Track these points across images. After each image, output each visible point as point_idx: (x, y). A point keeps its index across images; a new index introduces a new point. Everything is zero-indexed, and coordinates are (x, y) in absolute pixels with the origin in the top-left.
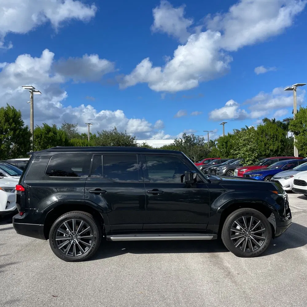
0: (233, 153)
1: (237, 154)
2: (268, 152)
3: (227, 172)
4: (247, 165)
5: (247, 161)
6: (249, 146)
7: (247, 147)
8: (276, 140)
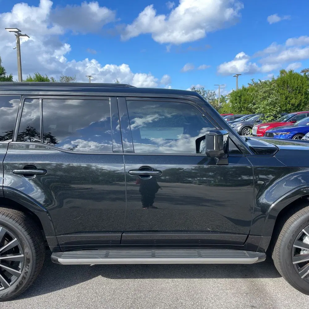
0: (252, 107)
1: (256, 109)
2: (289, 106)
3: (242, 129)
4: (268, 121)
5: (267, 117)
6: (270, 100)
7: (268, 100)
8: (299, 93)
